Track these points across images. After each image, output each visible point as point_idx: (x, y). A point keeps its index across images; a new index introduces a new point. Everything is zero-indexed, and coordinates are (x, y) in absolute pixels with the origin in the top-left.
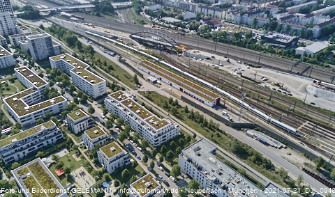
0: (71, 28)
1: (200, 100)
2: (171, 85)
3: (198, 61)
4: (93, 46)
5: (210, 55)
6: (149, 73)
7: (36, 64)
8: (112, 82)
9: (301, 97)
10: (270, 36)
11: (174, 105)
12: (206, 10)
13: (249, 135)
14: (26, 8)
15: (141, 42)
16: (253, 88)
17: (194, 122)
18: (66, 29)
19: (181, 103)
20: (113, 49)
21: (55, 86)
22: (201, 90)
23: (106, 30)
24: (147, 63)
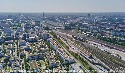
0: (56, 33)
1: (86, 55)
2: (78, 50)
3: (92, 45)
4: (60, 38)
5: (96, 43)
6: (73, 46)
11: (76, 55)
12: (102, 30)
13: (97, 67)
14: (46, 27)
15: (75, 38)
19: (79, 55)
20: (65, 39)
22: (87, 52)
23: (66, 34)
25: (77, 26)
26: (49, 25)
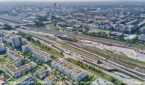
1: (91, 61)
2: (77, 55)
3: (86, 44)
5: (90, 42)
6: (66, 50)
7: (15, 49)
8: (51, 55)
9: (132, 57)
10: (113, 33)
11: (81, 63)
12: (84, 24)
13: (115, 74)
15: (59, 37)
16: (111, 54)
17: (91, 70)
19: (83, 62)
20: (48, 41)
21: (26, 58)
22: (91, 56)
23: (43, 33)
24: (65, 46)
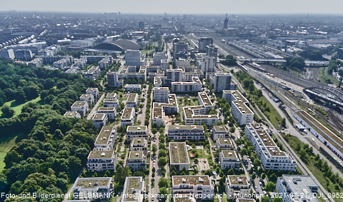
0: (253, 75)
1: (341, 158)
2: (317, 137)
4: (263, 91)
6: (301, 122)
7: (213, 94)
11: (307, 151)
14: (227, 57)
15: (312, 97)
18: (249, 75)
19: (316, 152)
20: (279, 97)
21: (218, 110)
23: (284, 81)
25: (327, 60)
26: (237, 52)
